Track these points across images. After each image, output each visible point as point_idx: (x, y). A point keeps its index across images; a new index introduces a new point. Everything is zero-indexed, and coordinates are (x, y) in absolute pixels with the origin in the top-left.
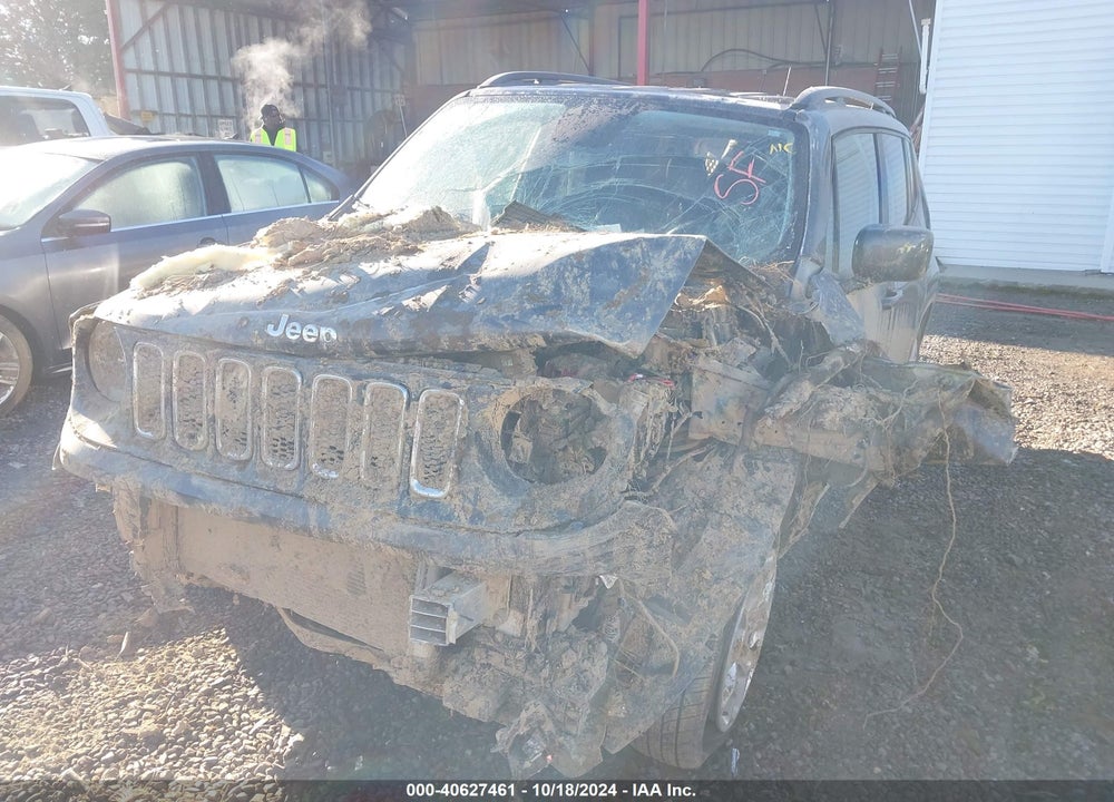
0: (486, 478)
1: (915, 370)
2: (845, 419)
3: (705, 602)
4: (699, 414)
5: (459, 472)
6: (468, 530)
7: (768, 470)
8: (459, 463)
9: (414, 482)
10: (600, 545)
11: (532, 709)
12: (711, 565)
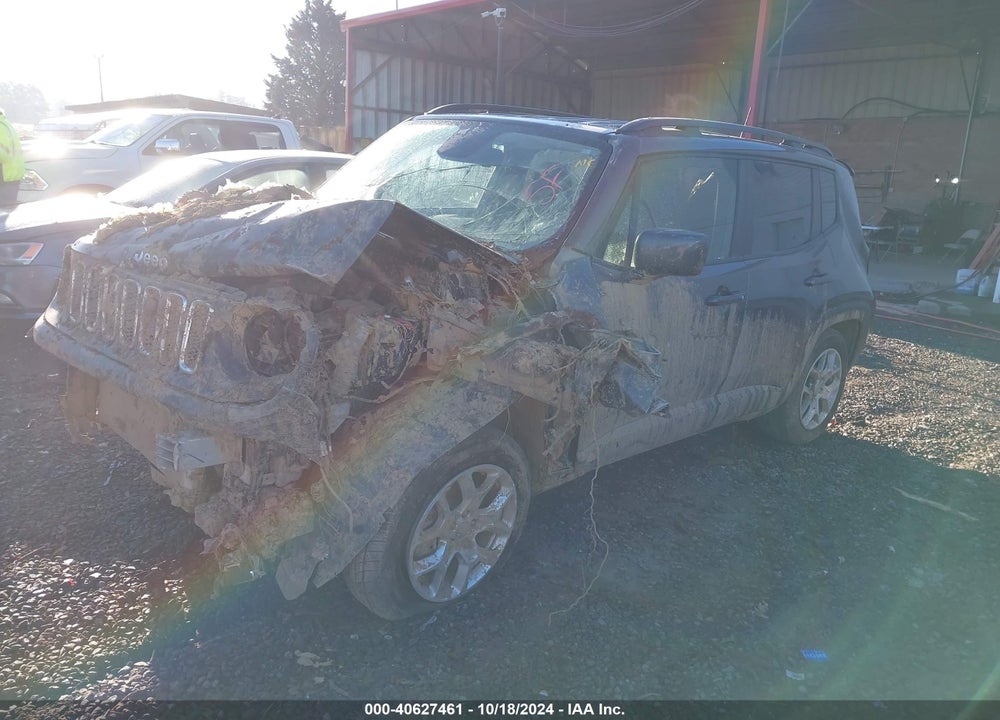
0: (219, 365)
1: (594, 334)
2: (533, 365)
3: (388, 483)
4: (431, 351)
5: (203, 358)
6: (199, 396)
7: (484, 400)
8: (203, 352)
9: (182, 361)
10: (268, 417)
11: (229, 530)
12: (395, 456)
